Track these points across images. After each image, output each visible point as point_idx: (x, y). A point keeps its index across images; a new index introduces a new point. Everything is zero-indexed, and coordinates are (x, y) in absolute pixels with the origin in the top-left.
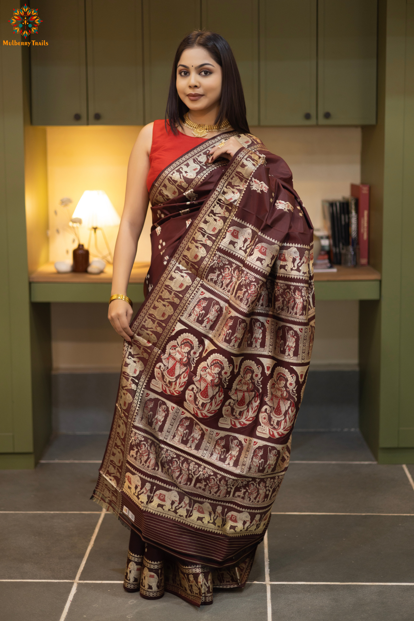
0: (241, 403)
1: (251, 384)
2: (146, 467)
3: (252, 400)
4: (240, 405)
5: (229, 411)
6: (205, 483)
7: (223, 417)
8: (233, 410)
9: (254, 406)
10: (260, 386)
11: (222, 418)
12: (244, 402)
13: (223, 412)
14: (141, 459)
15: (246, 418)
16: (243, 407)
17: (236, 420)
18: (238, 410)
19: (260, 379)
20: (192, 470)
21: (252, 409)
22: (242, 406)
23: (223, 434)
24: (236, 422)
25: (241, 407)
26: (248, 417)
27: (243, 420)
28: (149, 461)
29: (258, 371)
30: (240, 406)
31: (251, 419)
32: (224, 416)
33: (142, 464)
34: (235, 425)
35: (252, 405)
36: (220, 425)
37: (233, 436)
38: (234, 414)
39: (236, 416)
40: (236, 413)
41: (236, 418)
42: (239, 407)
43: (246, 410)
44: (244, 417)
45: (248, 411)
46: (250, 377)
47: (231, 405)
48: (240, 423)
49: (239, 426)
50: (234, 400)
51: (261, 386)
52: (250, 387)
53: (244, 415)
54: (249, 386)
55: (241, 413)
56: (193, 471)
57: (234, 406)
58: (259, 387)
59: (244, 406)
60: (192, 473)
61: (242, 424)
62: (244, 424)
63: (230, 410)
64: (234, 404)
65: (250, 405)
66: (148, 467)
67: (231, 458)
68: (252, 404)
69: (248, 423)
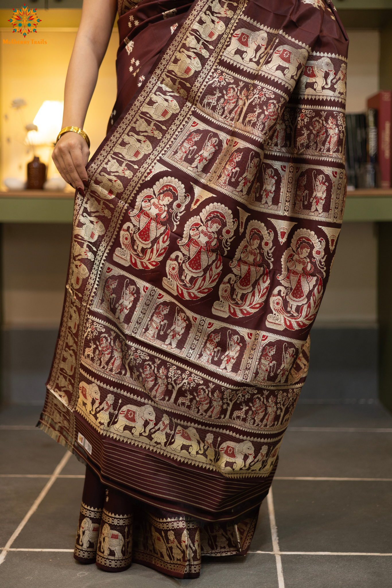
0: (245, 281)
1: (259, 254)
2: (108, 370)
3: (259, 279)
4: (243, 284)
5: (227, 292)
6: (192, 397)
7: (219, 300)
8: (233, 290)
9: (262, 288)
10: (270, 259)
11: (217, 302)
12: (249, 281)
13: (220, 293)
14: (100, 359)
15: (250, 304)
16: (246, 288)
17: (236, 306)
18: (239, 292)
19: (270, 249)
20: (173, 377)
21: (260, 292)
22: (246, 286)
23: (218, 325)
24: (236, 310)
25: (244, 288)
26: (254, 303)
27: (247, 308)
28: (112, 361)
29: (269, 237)
30: (243, 286)
31: (258, 306)
32: (221, 299)
33: (101, 367)
34: (235, 314)
35: (259, 286)
36: (214, 312)
37: (232, 330)
38: (234, 297)
39: (236, 300)
40: (237, 295)
41: (237, 304)
42: (241, 287)
43: (251, 294)
44: (248, 303)
45: (253, 295)
46: (258, 245)
47: (232, 282)
48: (241, 310)
49: (240, 315)
50: (236, 275)
51: (272, 259)
52: (258, 259)
53: (247, 300)
54: (256, 258)
55: (244, 297)
56: (173, 379)
57: (235, 285)
58: (269, 261)
59: (248, 287)
60: (173, 382)
61: (245, 312)
62: (248, 313)
63: (229, 290)
64: (235, 282)
65: (256, 287)
66: (111, 370)
67: (228, 361)
68: (259, 284)
69: (253, 311)
